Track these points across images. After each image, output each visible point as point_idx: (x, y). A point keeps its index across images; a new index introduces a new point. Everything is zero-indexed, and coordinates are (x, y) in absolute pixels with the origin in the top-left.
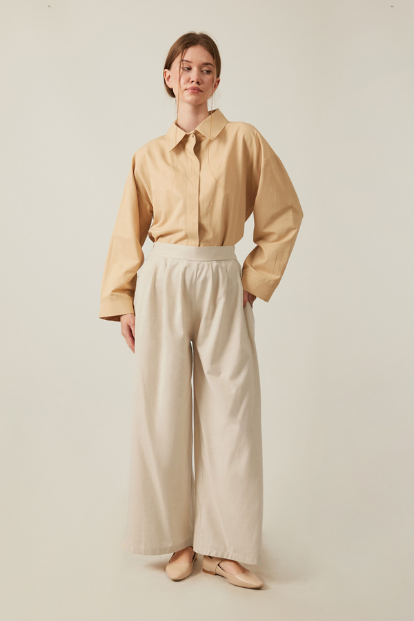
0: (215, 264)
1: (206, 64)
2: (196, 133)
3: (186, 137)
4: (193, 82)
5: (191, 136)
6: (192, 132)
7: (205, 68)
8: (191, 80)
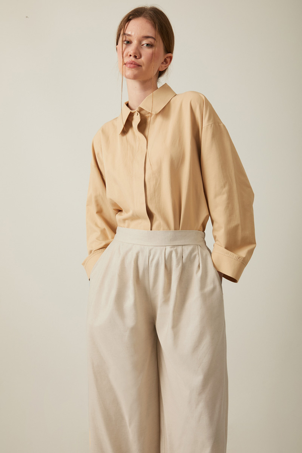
0: (168, 249)
1: (147, 37)
2: (141, 110)
3: (131, 115)
4: (131, 56)
5: (136, 113)
6: (137, 109)
7: (145, 42)
8: (129, 54)
